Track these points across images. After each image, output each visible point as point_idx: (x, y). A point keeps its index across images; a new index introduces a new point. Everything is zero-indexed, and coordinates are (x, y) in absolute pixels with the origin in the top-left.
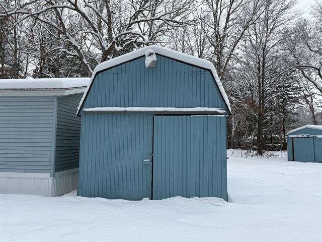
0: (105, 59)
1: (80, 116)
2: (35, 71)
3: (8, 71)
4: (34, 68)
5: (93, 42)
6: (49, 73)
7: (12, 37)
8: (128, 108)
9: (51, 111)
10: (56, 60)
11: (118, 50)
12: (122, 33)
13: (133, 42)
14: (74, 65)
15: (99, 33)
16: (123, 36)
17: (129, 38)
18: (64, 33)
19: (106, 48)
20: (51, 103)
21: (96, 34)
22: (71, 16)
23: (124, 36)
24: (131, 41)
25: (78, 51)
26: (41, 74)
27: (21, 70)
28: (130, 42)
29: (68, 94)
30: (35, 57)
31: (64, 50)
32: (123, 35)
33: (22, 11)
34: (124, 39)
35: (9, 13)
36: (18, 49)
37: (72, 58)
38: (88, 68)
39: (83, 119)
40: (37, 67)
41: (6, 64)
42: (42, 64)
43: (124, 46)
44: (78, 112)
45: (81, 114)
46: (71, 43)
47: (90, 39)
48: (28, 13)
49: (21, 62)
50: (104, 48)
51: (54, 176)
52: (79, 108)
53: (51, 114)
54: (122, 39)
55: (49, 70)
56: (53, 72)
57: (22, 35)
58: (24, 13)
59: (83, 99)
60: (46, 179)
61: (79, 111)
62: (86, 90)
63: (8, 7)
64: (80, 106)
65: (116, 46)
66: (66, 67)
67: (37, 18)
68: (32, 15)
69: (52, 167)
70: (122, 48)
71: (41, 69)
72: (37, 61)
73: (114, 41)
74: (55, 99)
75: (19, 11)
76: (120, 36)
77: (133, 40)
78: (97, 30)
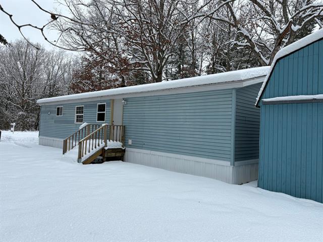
0: (279, 43)
1: (259, 107)
2: (208, 67)
3: (187, 70)
4: (208, 64)
5: (264, 27)
6: (220, 67)
7: (190, 40)
8: (317, 96)
9: (230, 103)
10: (226, 54)
11: (295, 30)
12: (301, 10)
13: (315, 17)
14: (244, 55)
15: (272, 16)
16: (301, 13)
17: (310, 13)
18: (235, 26)
19: (281, 31)
20: (230, 95)
21: (269, 18)
22: (242, 6)
23: (303, 12)
24: (313, 16)
25: (250, 41)
26: (214, 69)
27: (197, 68)
28: (311, 17)
29: (245, 85)
30: (208, 53)
31: (235, 42)
32: (301, 11)
33: (199, 14)
34: (304, 16)
35: (189, 19)
36: (195, 50)
37: (242, 49)
38: (260, 56)
39: (263, 109)
40: (210, 63)
41: (185, 64)
42: (215, 59)
43: (303, 24)
44: (256, 103)
45: (261, 104)
46: (242, 34)
47: (260, 25)
48: (204, 16)
49: (197, 61)
50: (279, 31)
51: (234, 165)
52: (258, 99)
53: (230, 106)
54: (300, 17)
55: (220, 64)
56: (224, 66)
57: (197, 36)
58: (200, 16)
59: (262, 89)
60: (227, 167)
61: (258, 102)
62: (265, 80)
63: (187, 14)
64: (259, 97)
65: (293, 26)
66: (236, 59)
67: (211, 18)
68: (208, 16)
69: (232, 156)
70: (300, 27)
71: (214, 64)
72: (209, 57)
73: (291, 22)
74: (234, 92)
75: (197, 15)
76: (299, 13)
77: (315, 15)
78: (270, 13)
